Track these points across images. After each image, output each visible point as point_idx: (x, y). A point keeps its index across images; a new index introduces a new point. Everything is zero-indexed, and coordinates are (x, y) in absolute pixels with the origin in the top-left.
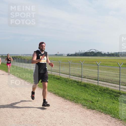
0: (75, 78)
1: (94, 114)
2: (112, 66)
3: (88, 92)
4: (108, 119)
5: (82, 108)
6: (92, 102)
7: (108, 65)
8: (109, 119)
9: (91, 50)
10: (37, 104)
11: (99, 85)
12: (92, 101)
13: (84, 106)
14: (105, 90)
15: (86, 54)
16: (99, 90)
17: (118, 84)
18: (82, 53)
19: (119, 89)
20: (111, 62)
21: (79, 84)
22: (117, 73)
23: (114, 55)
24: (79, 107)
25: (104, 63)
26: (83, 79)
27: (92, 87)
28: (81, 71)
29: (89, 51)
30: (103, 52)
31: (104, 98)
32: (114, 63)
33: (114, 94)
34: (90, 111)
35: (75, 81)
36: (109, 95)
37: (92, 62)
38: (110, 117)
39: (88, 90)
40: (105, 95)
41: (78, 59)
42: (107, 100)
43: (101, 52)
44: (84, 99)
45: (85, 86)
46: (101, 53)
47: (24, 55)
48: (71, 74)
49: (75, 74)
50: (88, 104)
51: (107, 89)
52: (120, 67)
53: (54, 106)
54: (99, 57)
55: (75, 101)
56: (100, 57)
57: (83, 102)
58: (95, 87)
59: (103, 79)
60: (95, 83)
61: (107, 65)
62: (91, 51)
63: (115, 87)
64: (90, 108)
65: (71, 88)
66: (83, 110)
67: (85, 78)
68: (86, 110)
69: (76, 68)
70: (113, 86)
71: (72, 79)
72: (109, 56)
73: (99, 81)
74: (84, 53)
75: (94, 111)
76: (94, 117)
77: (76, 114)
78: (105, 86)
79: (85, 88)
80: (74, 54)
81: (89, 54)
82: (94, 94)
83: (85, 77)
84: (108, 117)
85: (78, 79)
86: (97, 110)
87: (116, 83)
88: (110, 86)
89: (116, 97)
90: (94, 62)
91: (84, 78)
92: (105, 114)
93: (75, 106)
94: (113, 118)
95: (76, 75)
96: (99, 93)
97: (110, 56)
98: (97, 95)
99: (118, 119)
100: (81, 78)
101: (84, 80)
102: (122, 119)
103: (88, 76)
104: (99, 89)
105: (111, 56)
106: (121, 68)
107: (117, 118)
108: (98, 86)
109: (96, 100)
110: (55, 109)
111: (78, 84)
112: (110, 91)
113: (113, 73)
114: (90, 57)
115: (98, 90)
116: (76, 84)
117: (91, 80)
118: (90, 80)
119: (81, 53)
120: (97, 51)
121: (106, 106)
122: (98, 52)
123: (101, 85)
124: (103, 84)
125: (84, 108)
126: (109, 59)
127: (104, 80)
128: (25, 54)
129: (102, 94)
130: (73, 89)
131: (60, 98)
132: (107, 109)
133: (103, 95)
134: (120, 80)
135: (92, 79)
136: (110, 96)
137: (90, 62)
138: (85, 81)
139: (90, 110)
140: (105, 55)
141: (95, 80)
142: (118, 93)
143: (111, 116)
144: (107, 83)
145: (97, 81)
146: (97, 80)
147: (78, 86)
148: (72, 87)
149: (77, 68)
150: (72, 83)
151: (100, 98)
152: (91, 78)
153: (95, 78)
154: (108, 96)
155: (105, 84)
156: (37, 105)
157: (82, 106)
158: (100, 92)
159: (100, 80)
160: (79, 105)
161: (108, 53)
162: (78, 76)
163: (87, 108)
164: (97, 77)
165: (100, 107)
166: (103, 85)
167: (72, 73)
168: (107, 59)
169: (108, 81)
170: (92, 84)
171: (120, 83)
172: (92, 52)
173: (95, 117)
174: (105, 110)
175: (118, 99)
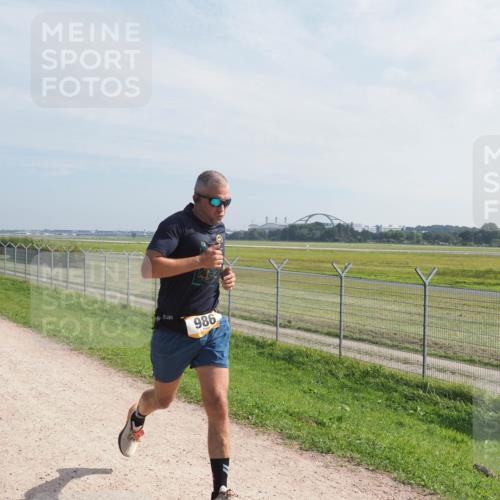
0: (250, 328)
1: (326, 472)
2: (394, 279)
3: (299, 382)
4: (383, 488)
5: (281, 448)
6: (321, 424)
7: (379, 277)
8: (387, 489)
9: (310, 216)
10: (100, 434)
11: (343, 353)
12: (321, 418)
13: (287, 441)
14: (366, 374)
15: (291, 233)
16: (346, 376)
17: (416, 351)
18: (277, 227)
19: (421, 371)
20: (388, 264)
21: (267, 350)
22: (413, 310)
23: (402, 236)
24: (269, 443)
25: (361, 267)
26: (281, 330)
27: (318, 361)
28: (274, 299)
29: (303, 222)
30: (360, 226)
31: (362, 406)
32: (400, 269)
33: (400, 388)
34: (313, 458)
35: (251, 340)
36: (381, 393)
37: (317, 264)
38: (391, 483)
39: (299, 374)
40: (369, 393)
41: (259, 250)
42: (377, 414)
43: (352, 224)
44: (287, 412)
45: (291, 358)
46: (352, 230)
47: (42, 232)
48: (236, 312)
49: (248, 311)
50: (303, 433)
51: (376, 372)
52: (425, 285)
53: (168, 441)
54: (343, 244)
55: (253, 419)
56: (347, 244)
57: (286, 422)
58: (327, 363)
59: (360, 332)
60: (329, 346)
61: (373, 277)
62: (312, 221)
63: (406, 362)
64: (312, 447)
65: (236, 367)
66: (286, 455)
67: (289, 327)
68: (296, 456)
69: (253, 288)
70: (398, 360)
71: (240, 330)
72: (380, 242)
73: (345, 337)
74: (284, 230)
75: (329, 457)
76: (329, 483)
77: (258, 471)
78: (366, 359)
79: (291, 366)
80: (245, 233)
81: (305, 231)
82: (324, 391)
83: (288, 325)
84: (384, 481)
85: (263, 330)
86: (340, 453)
87: (411, 346)
88: (385, 358)
89: (410, 402)
90: (325, 265)
91: (285, 327)
92: (373, 470)
93: (252, 441)
94: (402, 487)
95: (254, 316)
96: (343, 386)
97: (384, 242)
98: (337, 396)
99: (420, 490)
100: (274, 329)
101: (286, 335)
102: (434, 490)
103: (301, 321)
104: (344, 371)
105: (388, 242)
106: (427, 288)
107: (419, 485)
108: (340, 360)
109: (336, 415)
110: (174, 451)
111: (261, 350)
112: (386, 377)
113: (397, 308)
114: (308, 245)
115: (341, 375)
116: (253, 352)
117: (315, 336)
118: (308, 335)
119: (272, 227)
120: (336, 222)
121: (372, 437)
122: (339, 225)
123: (351, 355)
124: (359, 352)
125: (291, 447)
126: (381, 253)
127: (365, 337)
128: (46, 231)
129: (357, 391)
130: (242, 371)
131: (192, 406)
132: (378, 452)
133: (362, 395)
134: (427, 333)
135: (316, 332)
136: (387, 399)
137: (307, 264)
138: (289, 339)
139: (310, 454)
140: (365, 236)
141: (329, 334)
142: (418, 386)
143: (395, 479)
144: (376, 348)
145: (336, 341)
146: (337, 336)
147: (262, 360)
148: (238, 364)
149: (259, 288)
150: (237, 346)
151: (348, 409)
152: (313, 328)
153: (329, 327)
154: (380, 397)
155: (367, 353)
156: (99, 437)
157: (280, 441)
158: (349, 384)
159: (346, 333)
160: (269, 434)
161: (378, 228)
162: (261, 317)
163: (301, 449)
164: (337, 322)
165: (350, 444)
166: (358, 357)
167: (236, 309)
168: (372, 253)
169: (377, 340)
170: (316, 351)
171: (426, 349)
172: (317, 224)
173: (334, 484)
174: (372, 456)
175: (415, 410)
